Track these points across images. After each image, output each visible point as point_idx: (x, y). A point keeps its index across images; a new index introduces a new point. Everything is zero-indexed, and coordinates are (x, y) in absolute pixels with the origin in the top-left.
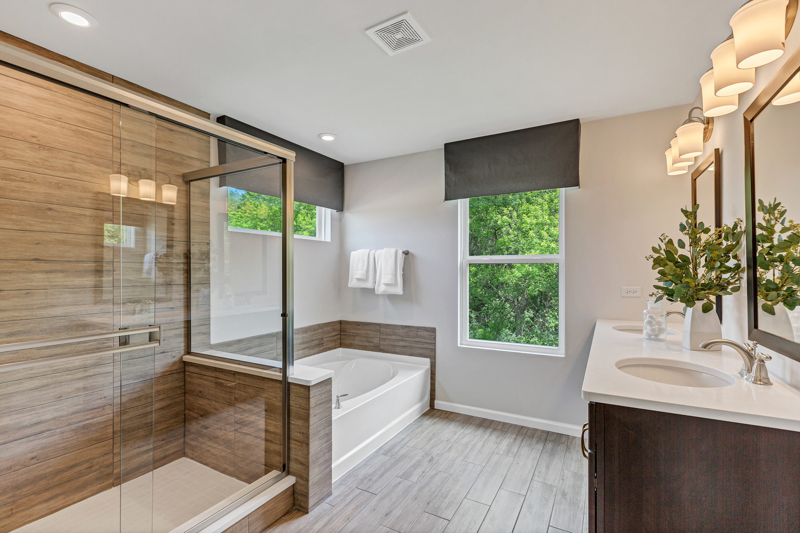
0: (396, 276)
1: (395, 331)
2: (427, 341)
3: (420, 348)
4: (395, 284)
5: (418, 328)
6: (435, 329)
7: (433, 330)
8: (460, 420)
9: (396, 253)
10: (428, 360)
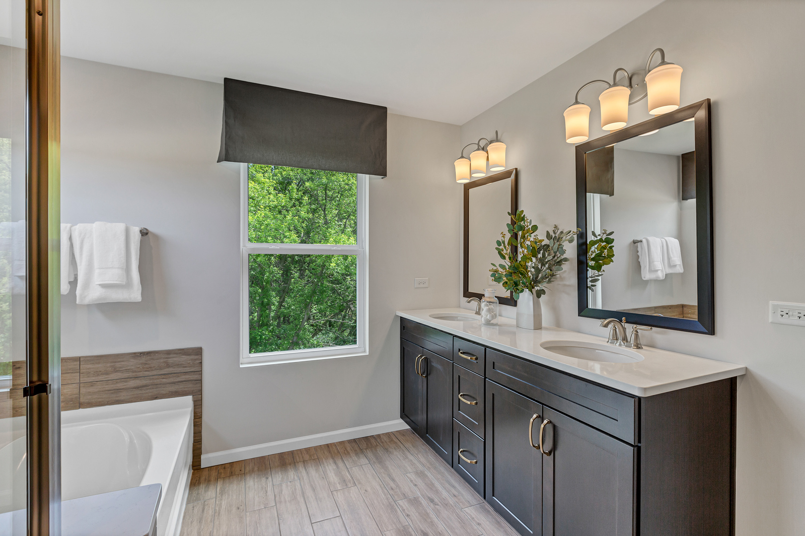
0: (128, 269)
1: (118, 365)
2: (188, 369)
3: (174, 383)
4: (128, 285)
5: (169, 353)
6: (201, 349)
7: (198, 351)
8: (253, 469)
9: (127, 232)
10: (189, 400)
